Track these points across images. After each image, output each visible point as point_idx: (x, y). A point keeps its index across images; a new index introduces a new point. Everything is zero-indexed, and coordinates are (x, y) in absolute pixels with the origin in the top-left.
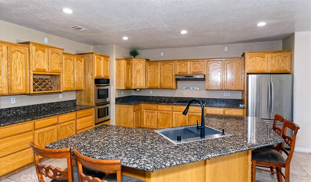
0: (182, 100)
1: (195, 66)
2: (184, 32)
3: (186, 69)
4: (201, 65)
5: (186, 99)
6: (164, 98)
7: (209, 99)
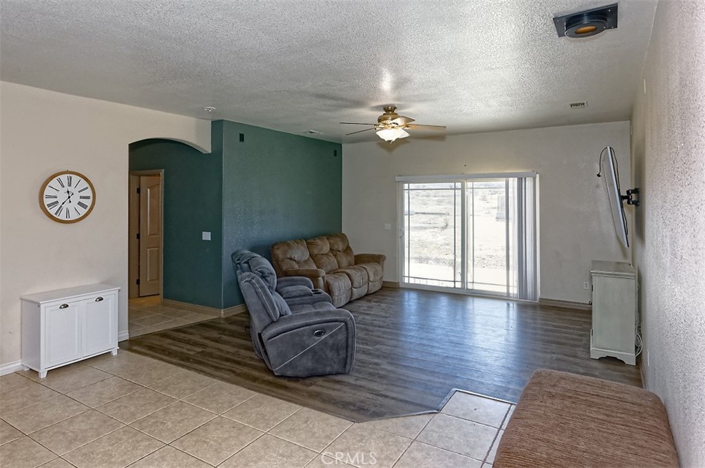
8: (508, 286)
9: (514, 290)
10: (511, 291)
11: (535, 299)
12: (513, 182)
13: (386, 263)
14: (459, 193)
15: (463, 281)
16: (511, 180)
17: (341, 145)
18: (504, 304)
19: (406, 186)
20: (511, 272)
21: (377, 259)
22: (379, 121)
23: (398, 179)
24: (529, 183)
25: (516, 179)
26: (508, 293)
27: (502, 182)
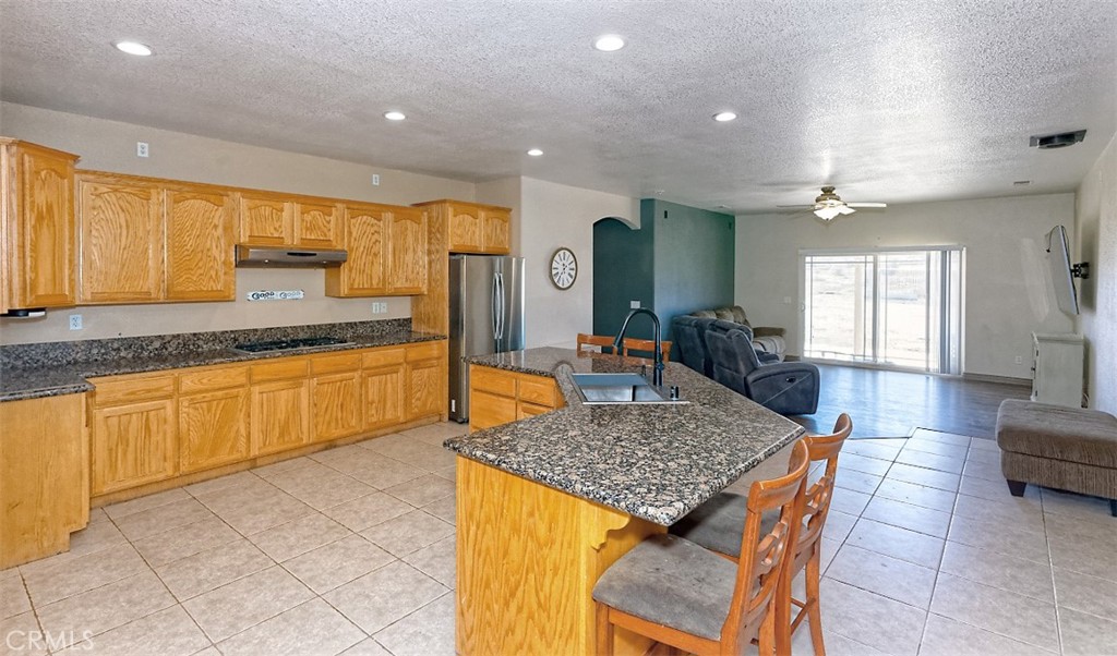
0: (241, 339)
1: (308, 218)
2: (395, 116)
3: (277, 225)
4: (327, 218)
5: (259, 333)
6: (157, 344)
7: (334, 325)
8: (928, 361)
9: (935, 365)
10: (931, 367)
11: (959, 374)
12: (936, 256)
13: (786, 335)
14: (870, 267)
15: (875, 356)
16: (933, 253)
17: (734, 217)
18: (924, 377)
19: (808, 259)
20: (931, 354)
21: (778, 332)
22: (818, 200)
23: (800, 251)
24: (955, 255)
25: (939, 252)
26: (928, 370)
27: (922, 256)
